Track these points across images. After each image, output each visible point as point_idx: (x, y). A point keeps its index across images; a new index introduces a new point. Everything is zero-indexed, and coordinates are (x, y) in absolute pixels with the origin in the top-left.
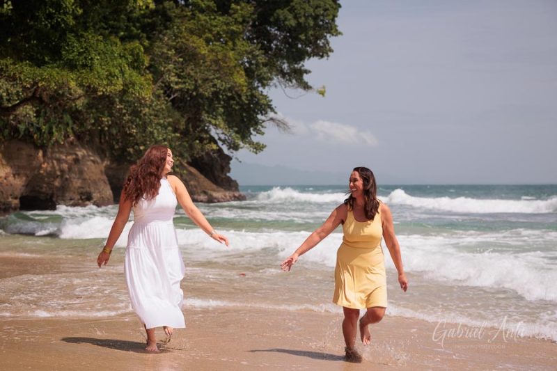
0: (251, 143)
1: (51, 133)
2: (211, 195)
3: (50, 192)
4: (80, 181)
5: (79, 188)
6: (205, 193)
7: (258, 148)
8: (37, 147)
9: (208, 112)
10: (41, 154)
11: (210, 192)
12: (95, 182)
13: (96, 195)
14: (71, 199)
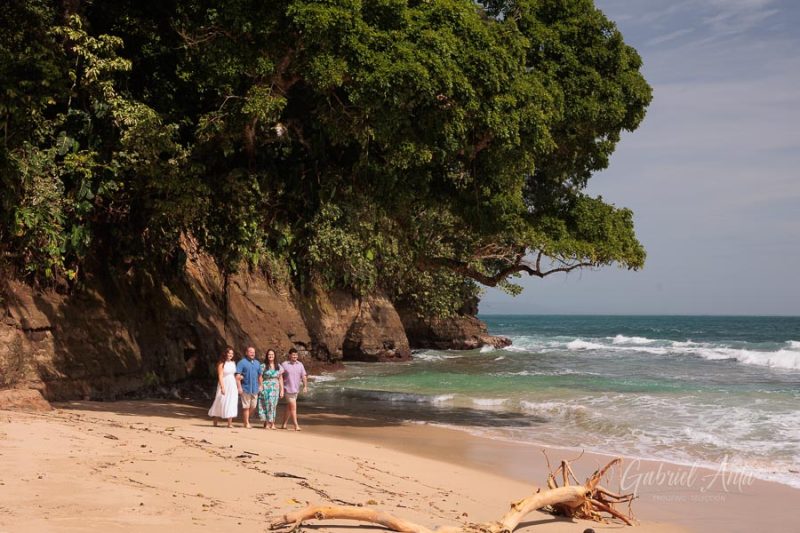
0: (508, 286)
1: (368, 283)
2: (481, 340)
3: (358, 341)
4: (383, 330)
5: (383, 336)
6: (476, 337)
7: (515, 290)
8: (354, 297)
9: (466, 255)
10: (357, 302)
11: (479, 337)
12: (396, 330)
13: (397, 343)
14: (378, 348)
